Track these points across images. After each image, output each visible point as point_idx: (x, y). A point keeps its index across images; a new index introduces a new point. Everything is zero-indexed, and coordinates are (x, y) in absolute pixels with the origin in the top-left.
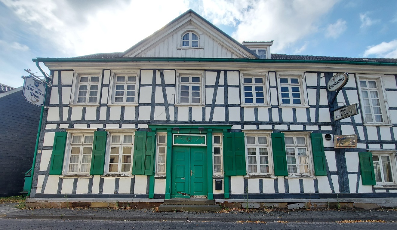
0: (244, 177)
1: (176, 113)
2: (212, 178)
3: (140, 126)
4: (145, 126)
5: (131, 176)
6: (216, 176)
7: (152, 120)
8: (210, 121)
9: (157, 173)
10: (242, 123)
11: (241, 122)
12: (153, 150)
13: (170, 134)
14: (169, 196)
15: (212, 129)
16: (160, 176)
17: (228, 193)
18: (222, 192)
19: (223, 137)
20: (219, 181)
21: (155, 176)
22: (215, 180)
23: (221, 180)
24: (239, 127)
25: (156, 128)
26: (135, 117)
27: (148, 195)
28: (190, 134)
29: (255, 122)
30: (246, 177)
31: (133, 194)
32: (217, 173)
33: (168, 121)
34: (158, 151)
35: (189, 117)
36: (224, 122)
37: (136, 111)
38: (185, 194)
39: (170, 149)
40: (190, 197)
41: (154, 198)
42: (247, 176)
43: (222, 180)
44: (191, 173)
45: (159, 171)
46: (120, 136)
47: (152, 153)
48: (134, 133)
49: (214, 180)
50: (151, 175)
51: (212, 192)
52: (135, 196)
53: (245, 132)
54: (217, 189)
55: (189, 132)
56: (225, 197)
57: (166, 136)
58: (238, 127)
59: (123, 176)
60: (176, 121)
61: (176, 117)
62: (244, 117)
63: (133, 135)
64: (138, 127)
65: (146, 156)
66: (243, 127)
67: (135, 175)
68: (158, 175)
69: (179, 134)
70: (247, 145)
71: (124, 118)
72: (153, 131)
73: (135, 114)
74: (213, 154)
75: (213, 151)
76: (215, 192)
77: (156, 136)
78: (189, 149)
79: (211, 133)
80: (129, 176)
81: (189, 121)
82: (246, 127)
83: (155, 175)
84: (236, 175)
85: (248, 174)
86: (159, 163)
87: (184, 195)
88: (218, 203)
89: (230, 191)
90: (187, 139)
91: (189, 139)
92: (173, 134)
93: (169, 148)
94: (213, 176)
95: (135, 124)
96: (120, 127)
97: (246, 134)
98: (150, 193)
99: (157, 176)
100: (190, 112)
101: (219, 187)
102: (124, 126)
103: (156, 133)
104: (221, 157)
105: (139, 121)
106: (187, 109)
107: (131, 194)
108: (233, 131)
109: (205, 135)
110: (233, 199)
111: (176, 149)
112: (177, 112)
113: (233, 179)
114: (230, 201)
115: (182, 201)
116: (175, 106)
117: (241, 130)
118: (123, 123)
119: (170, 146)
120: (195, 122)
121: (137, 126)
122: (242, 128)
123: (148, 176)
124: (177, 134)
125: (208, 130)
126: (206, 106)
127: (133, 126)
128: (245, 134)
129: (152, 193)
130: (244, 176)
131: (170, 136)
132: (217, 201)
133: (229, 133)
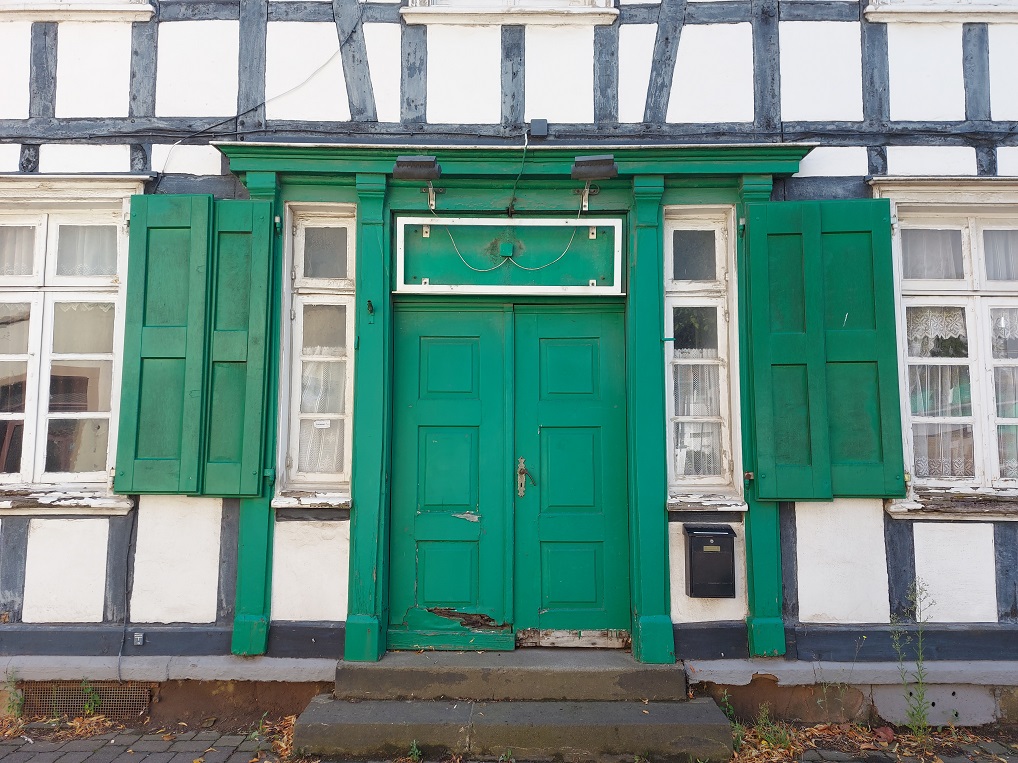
0: (892, 508)
1: (414, 68)
2: (662, 517)
3: (166, 158)
4: (203, 161)
5: (111, 503)
6: (694, 499)
7: (248, 120)
8: (646, 124)
9: (293, 482)
10: (874, 135)
11: (865, 127)
12: (258, 326)
13: (376, 213)
14: (372, 641)
15: (667, 177)
16: (307, 502)
17: (779, 621)
18: (731, 610)
19: (742, 232)
20: (715, 537)
21: (279, 502)
22: (688, 530)
23: (730, 530)
24: (851, 161)
25: (279, 174)
26: (134, 98)
27: (229, 634)
28: (510, 213)
29: (965, 127)
30: (899, 507)
31: (121, 628)
32: (692, 480)
33: (362, 123)
34: (294, 330)
35: (504, 94)
36: (746, 129)
37: (135, 53)
38: (483, 621)
39: (380, 320)
40: (517, 640)
41: (269, 652)
42: (911, 502)
43: (734, 525)
44: (521, 479)
45: (306, 466)
46: (31, 230)
47: (256, 341)
48: (127, 207)
49: (676, 528)
50: (249, 497)
51: (667, 610)
52: (139, 637)
53: (895, 196)
54: (696, 590)
55: (502, 205)
56: (758, 643)
57: (351, 227)
58: (848, 162)
59: (50, 506)
60: (415, 127)
61: (413, 101)
62: (886, 89)
63: (121, 222)
64: (157, 166)
65: (209, 367)
66: (878, 164)
67: (135, 498)
68: (298, 494)
69: (440, 213)
70: (908, 290)
71: (53, 100)
72: (259, 192)
73: (133, 75)
74: (669, 346)
75: (669, 331)
76: (686, 610)
77: (277, 232)
78: (502, 321)
79: (655, 208)
80: (94, 503)
81: (506, 124)
82: (902, 160)
83: (278, 490)
84: (830, 497)
85: (917, 489)
86: (302, 410)
87: (475, 624)
88: (705, 689)
89: (789, 606)
90: (494, 247)
91: (504, 248)
92: (394, 214)
93: (371, 308)
94: (670, 501)
95: (135, 148)
96: (30, 166)
97: (902, 208)
98: (239, 618)
99: (292, 502)
100: (509, 64)
101: (710, 581)
102: (53, 157)
103: (276, 209)
104: (723, 372)
105: (162, 125)
106: (492, 42)
107: (114, 627)
108: (810, 189)
109: (617, 223)
110: (809, 660)
111: (416, 322)
112: (423, 62)
113: (810, 520)
114: (793, 672)
115: (462, 677)
116: (409, 20)
117: (864, 186)
118: (50, 140)
119: (379, 299)
120: (542, 132)
121: (146, 159)
122: (873, 169)
123: (231, 502)
124: (427, 213)
125: (637, 182)
126: (620, 20)
127: (118, 157)
128: (893, 211)
129: (256, 619)
130: (886, 500)
131: (379, 233)
132: (703, 670)
133: (783, 205)
